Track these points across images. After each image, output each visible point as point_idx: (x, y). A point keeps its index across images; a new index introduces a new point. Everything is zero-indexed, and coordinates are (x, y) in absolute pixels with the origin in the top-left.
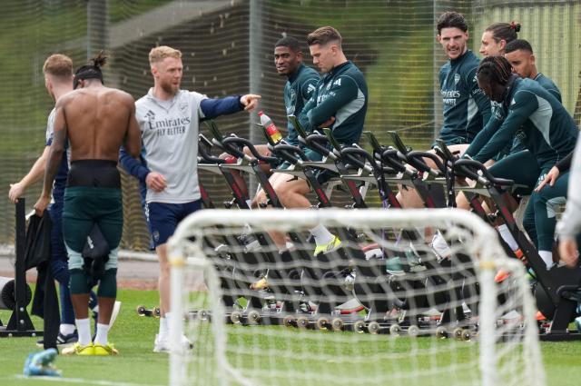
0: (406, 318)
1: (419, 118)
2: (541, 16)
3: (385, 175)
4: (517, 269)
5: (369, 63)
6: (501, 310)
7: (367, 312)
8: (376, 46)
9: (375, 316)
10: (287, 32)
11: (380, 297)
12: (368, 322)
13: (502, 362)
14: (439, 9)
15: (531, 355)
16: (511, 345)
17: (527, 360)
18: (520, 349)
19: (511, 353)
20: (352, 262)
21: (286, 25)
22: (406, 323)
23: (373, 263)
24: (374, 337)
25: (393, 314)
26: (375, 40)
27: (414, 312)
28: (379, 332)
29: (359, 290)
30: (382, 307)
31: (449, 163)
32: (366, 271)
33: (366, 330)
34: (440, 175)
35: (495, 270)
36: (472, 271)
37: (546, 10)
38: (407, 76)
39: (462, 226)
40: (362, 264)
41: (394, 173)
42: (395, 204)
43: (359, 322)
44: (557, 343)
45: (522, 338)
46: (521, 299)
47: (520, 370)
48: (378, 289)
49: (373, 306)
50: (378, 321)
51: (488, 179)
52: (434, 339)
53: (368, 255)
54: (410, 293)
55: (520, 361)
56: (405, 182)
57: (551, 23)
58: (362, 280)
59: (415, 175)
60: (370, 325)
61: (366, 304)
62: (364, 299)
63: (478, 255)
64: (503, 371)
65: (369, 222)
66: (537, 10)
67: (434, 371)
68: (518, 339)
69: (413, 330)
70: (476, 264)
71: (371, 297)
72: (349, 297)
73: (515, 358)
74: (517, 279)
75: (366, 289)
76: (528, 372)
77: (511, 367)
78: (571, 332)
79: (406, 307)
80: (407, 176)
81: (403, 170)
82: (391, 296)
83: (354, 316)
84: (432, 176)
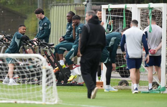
0: (29, 80)
1: (34, 32)
2: (63, 8)
3: (24, 45)
4: (51, 68)
5: (26, 19)
6: (47, 78)
7: (20, 78)
8: (27, 15)
9: (22, 79)
10: (3, 11)
11: (23, 74)
12: (20, 80)
13: (47, 91)
14: (39, 6)
15: (54, 89)
16: (49, 87)
17: (53, 91)
18: (52, 88)
19: (50, 89)
20: (17, 67)
21: (3, 9)
22: (29, 81)
23: (21, 67)
24: (21, 84)
25: (26, 79)
26: (27, 13)
27: (31, 78)
28: (23, 83)
29: (18, 73)
30: (23, 77)
31: (39, 43)
32: (19, 68)
33: (19, 82)
34: (37, 46)
35: (46, 68)
36: (40, 69)
37: (65, 6)
38: (31, 22)
39: (38, 58)
40: (19, 66)
41: (27, 45)
42: (26, 53)
43: (18, 81)
44: (65, 86)
45: (52, 85)
46: (52, 76)
47: (52, 93)
48: (22, 72)
49: (21, 77)
50: (22, 80)
51: (49, 47)
52: (35, 85)
53: (20, 65)
54: (30, 73)
55: (52, 90)
56: (29, 47)
57: (66, 10)
58: (19, 71)
59: (31, 46)
60: (20, 81)
61: (19, 76)
62: (19, 75)
63: (42, 65)
64: (48, 93)
65: (16, 57)
66: (62, 7)
67: (31, 93)
68: (51, 85)
69: (31, 83)
70: (41, 67)
71: (21, 75)
72: (16, 74)
73: (51, 90)
74: (51, 71)
75: (20, 73)
76: (53, 93)
77: (49, 92)
78: (68, 84)
79: (29, 77)
80: (29, 46)
81: (28, 44)
82: (25, 74)
83: (17, 79)
84: (35, 46)
